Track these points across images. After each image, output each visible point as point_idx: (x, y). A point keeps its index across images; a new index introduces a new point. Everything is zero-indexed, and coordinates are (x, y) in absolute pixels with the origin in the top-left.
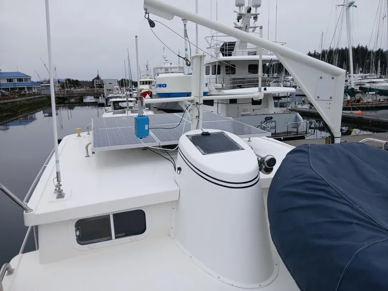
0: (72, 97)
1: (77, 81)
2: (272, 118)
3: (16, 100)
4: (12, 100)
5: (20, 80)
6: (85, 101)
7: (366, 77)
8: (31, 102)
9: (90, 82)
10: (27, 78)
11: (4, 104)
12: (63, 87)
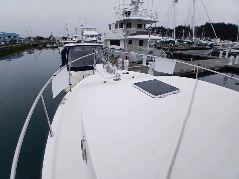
0: (40, 44)
1: (42, 37)
2: (152, 52)
3: (12, 46)
4: (10, 46)
5: (14, 37)
6: (46, 46)
7: (169, 38)
8: (20, 46)
9: (48, 38)
10: (18, 35)
11: (6, 47)
12: (35, 40)
